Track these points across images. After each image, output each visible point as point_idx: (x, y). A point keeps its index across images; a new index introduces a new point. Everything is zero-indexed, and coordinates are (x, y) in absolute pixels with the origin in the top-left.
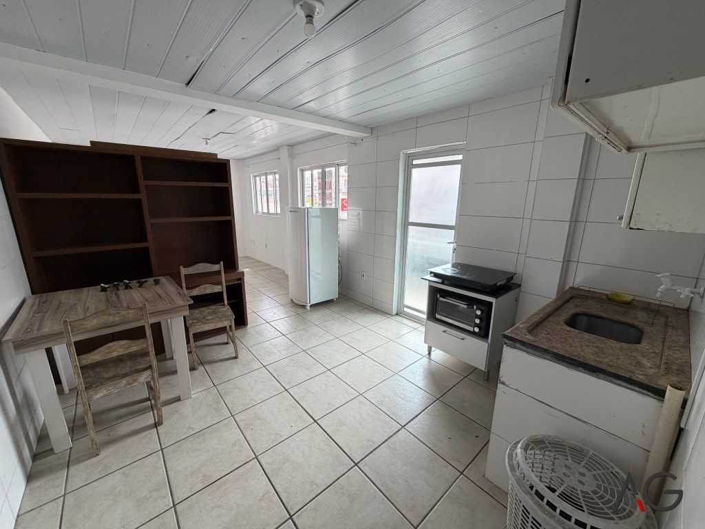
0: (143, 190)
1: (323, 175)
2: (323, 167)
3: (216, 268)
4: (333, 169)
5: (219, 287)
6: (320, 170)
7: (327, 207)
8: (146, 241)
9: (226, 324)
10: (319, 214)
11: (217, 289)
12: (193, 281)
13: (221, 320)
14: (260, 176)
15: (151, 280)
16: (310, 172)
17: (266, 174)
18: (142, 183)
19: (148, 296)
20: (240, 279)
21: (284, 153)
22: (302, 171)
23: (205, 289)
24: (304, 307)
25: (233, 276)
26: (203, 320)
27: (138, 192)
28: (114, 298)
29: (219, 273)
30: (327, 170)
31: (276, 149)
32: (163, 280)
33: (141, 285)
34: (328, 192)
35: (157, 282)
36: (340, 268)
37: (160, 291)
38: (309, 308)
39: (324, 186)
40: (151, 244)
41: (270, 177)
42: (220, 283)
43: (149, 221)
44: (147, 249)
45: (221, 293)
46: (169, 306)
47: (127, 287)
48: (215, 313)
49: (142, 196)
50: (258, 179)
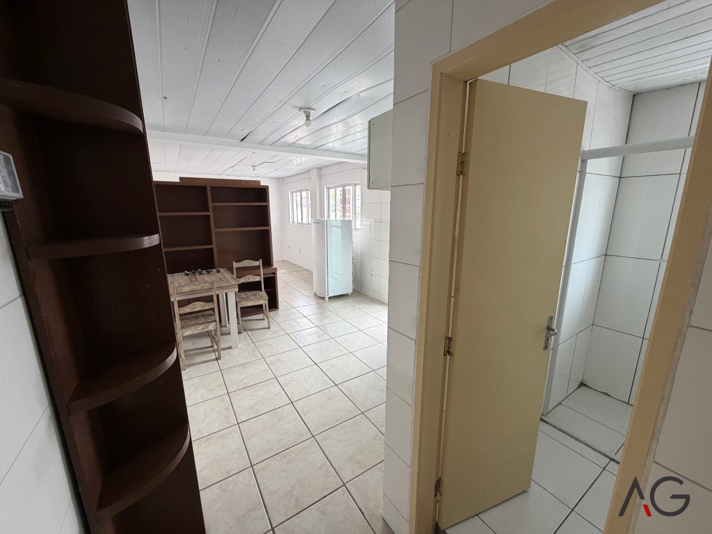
0: (211, 209)
1: (344, 193)
2: (344, 186)
3: (257, 263)
4: (351, 188)
5: (259, 277)
6: (341, 188)
7: (346, 219)
8: (212, 244)
9: (261, 302)
10: (340, 225)
11: (257, 279)
12: (242, 272)
13: (259, 299)
14: (297, 191)
15: (214, 270)
16: (334, 190)
17: (301, 191)
18: (211, 205)
19: (214, 278)
20: (274, 273)
21: (314, 175)
22: (328, 188)
23: (249, 278)
24: (323, 298)
25: (269, 270)
26: (247, 299)
27: (208, 210)
28: (194, 279)
29: (258, 267)
30: (346, 188)
31: (309, 171)
32: (221, 270)
33: (209, 273)
34: (347, 206)
35: (218, 272)
36: (354, 268)
37: (221, 276)
38: (327, 299)
39: (344, 201)
40: (214, 246)
41: (304, 194)
42: (259, 275)
43: (214, 230)
44: (212, 249)
45: (260, 282)
46: (227, 284)
47: (200, 273)
48: (255, 295)
49: (211, 213)
50: (294, 194)
